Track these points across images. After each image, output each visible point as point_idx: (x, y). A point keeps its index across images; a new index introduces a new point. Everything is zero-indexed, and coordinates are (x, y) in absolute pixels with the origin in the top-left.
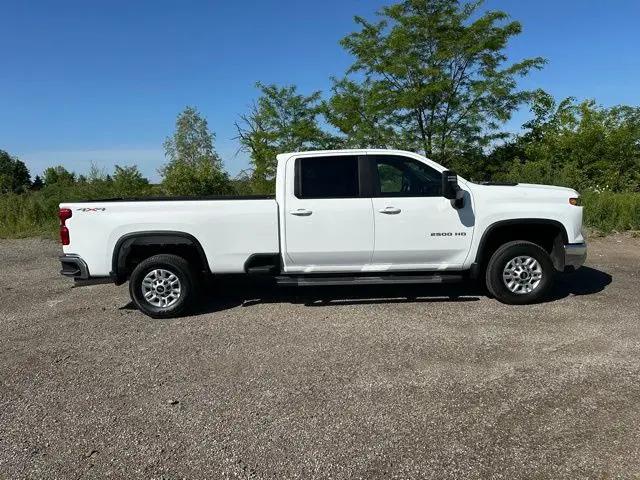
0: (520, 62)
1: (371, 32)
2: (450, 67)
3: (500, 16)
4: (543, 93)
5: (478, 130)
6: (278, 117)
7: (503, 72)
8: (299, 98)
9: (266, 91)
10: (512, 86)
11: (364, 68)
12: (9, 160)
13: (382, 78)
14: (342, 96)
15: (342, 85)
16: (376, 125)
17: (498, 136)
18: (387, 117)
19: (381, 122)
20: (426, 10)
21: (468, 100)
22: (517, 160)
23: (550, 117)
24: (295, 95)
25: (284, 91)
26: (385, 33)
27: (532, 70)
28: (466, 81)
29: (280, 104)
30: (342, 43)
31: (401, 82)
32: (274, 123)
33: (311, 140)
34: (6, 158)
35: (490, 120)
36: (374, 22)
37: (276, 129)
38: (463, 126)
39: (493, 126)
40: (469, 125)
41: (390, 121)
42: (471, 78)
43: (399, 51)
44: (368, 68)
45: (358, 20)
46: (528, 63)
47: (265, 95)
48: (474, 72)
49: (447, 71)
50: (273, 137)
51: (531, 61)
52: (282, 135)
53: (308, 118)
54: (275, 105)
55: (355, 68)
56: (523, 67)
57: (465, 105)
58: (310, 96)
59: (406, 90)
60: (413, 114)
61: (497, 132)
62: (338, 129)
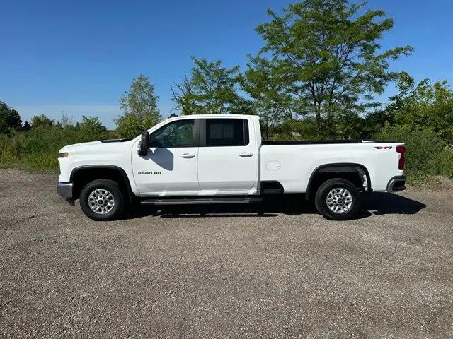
0: (393, 49)
1: (279, 23)
2: (337, 52)
3: (380, 13)
4: (406, 74)
5: (355, 99)
6: (206, 84)
7: (380, 56)
8: (223, 70)
9: (198, 63)
10: (385, 67)
11: (272, 49)
12: (7, 109)
13: (286, 57)
14: (255, 70)
15: (255, 61)
16: (279, 93)
17: (371, 105)
18: (287, 87)
19: (283, 90)
20: (322, 8)
21: (350, 77)
22: (387, 123)
23: (411, 92)
24: (220, 67)
25: (212, 64)
26: (290, 23)
27: (401, 55)
28: (349, 63)
29: (207, 74)
30: (257, 30)
31: (300, 62)
32: (202, 88)
33: (230, 102)
34: (5, 107)
35: (367, 92)
36: (282, 16)
37: (204, 93)
38: (345, 96)
39: (369, 97)
40: (350, 96)
41: (289, 90)
42: (352, 60)
43: (299, 38)
44: (275, 50)
45: (270, 12)
46: (398, 50)
47: (197, 66)
48: (356, 56)
49: (335, 54)
50: (201, 99)
51: (402, 49)
52: (208, 97)
53: (228, 85)
54: (204, 75)
55: (265, 50)
56: (394, 53)
57: (348, 80)
58: (231, 69)
59: (303, 68)
60: (306, 86)
61: (371, 102)
62: (249, 94)
